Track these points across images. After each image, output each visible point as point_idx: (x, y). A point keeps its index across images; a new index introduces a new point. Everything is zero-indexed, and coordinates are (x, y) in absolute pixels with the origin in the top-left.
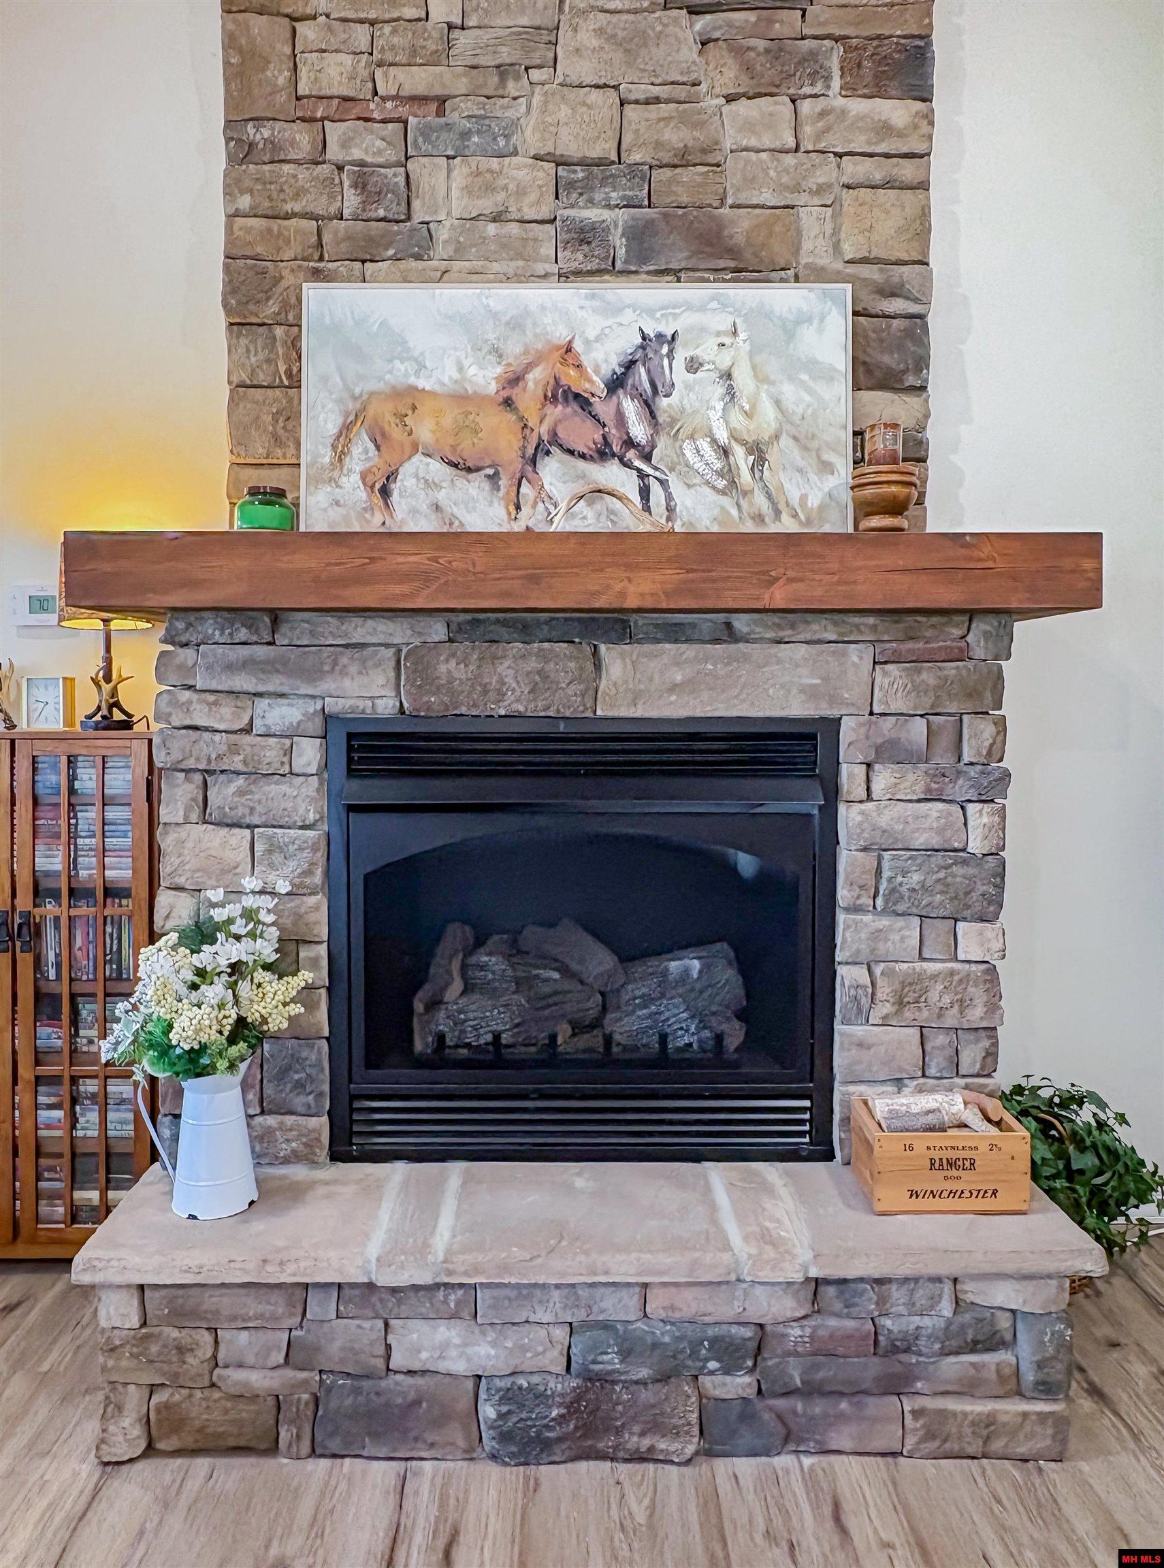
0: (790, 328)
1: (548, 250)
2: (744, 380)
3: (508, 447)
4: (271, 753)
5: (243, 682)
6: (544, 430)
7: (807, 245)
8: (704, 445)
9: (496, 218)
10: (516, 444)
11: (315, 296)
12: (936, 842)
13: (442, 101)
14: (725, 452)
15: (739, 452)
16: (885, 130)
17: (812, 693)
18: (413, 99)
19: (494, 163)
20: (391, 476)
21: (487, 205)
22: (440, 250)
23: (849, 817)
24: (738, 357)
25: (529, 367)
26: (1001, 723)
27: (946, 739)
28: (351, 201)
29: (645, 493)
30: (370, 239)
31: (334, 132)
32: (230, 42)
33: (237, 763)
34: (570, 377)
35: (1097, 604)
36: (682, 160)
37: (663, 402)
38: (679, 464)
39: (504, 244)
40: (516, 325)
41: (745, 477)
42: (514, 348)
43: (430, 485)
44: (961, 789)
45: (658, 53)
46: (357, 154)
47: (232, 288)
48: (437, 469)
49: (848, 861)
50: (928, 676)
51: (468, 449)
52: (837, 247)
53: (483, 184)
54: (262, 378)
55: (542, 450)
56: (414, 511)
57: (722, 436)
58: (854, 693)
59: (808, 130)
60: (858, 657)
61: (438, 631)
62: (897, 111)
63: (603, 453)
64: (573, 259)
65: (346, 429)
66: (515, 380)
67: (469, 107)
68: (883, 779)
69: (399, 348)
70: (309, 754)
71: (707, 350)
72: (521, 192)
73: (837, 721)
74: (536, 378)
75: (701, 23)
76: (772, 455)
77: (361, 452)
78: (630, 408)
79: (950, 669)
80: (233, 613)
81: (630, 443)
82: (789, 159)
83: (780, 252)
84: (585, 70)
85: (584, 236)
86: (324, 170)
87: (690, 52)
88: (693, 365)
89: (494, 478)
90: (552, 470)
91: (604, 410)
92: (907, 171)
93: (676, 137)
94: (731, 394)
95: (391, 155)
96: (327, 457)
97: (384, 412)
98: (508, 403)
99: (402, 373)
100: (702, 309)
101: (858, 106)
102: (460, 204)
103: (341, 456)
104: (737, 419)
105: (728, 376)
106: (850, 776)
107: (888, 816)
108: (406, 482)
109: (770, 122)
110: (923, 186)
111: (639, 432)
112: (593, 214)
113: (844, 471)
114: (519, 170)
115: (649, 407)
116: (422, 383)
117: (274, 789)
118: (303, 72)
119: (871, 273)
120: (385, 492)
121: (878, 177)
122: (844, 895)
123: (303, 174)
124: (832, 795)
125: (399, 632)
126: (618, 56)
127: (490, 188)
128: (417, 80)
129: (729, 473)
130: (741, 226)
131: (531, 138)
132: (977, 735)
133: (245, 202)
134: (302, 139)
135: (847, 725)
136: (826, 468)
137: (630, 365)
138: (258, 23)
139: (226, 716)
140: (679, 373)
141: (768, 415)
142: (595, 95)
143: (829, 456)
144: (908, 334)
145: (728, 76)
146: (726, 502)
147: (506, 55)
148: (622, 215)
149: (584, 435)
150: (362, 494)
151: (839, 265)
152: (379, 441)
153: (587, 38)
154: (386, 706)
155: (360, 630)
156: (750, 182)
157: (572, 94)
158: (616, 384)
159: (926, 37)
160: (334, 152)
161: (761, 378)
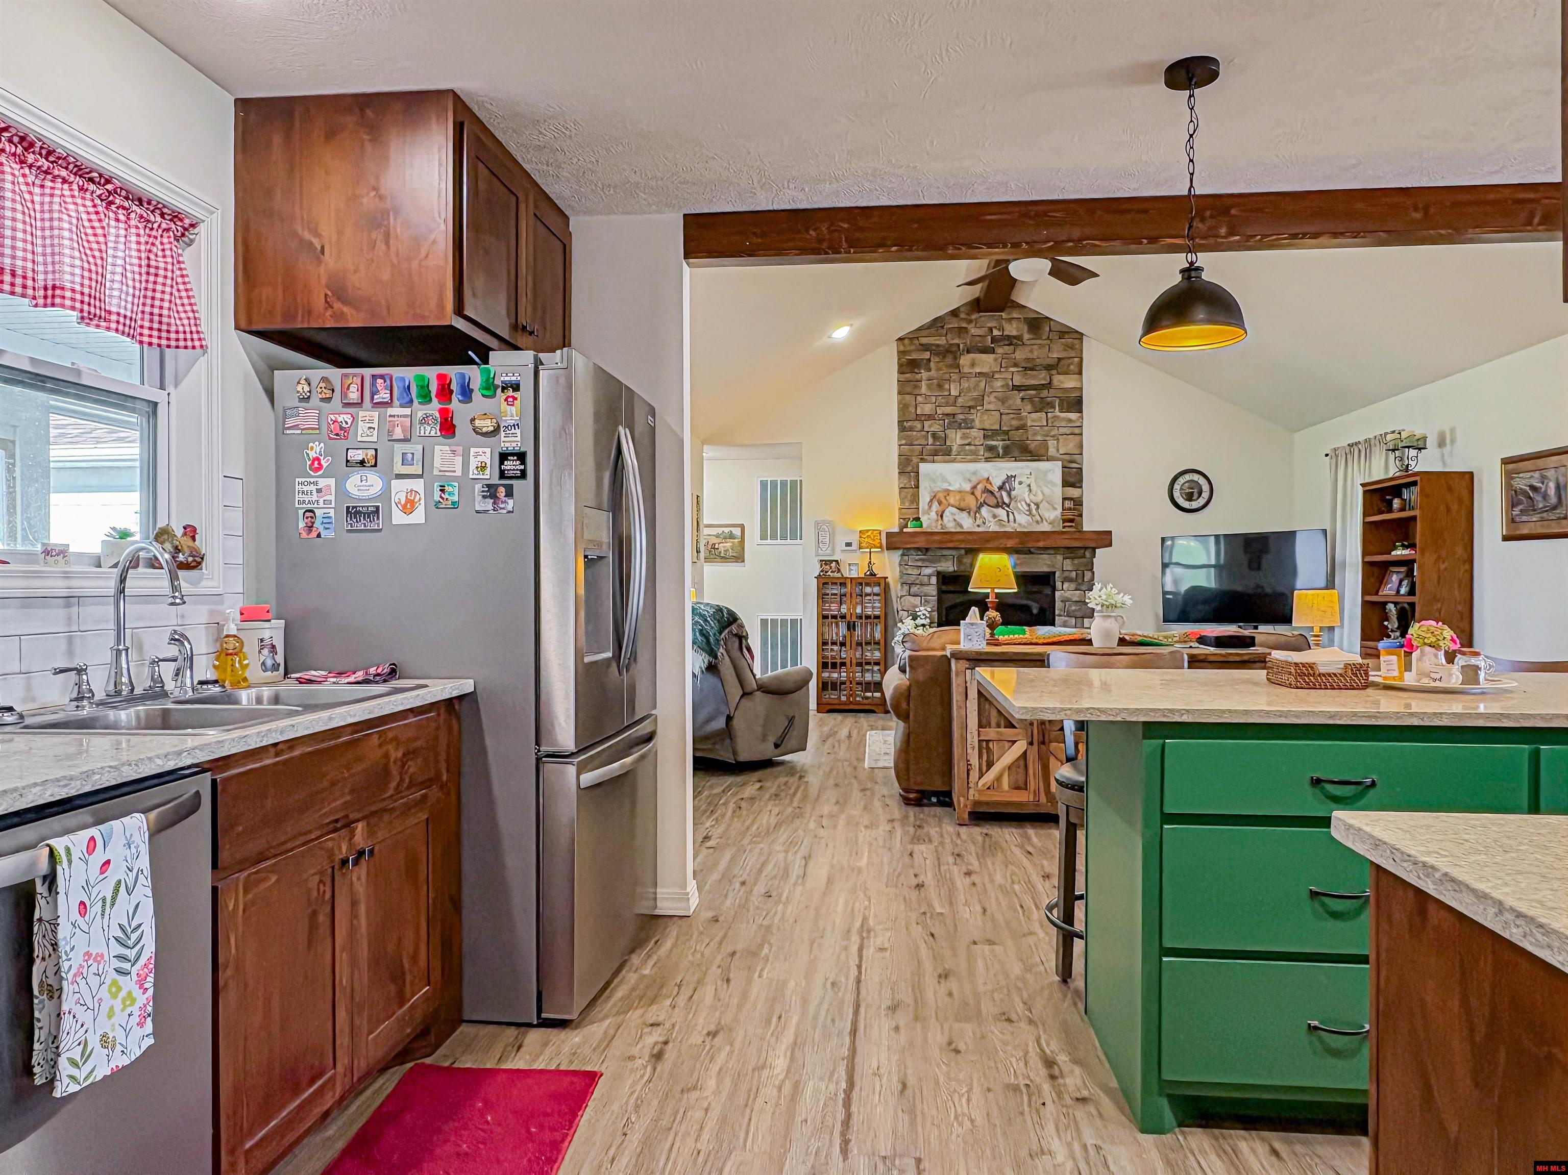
0: (1045, 473)
1: (982, 453)
2: (1033, 487)
3: (973, 504)
4: (926, 579)
5: (920, 564)
6: (982, 500)
7: (1050, 450)
8: (1023, 503)
9: (969, 444)
10: (975, 503)
11: (922, 466)
12: (1078, 599)
13: (954, 415)
14: (1029, 505)
15: (1032, 505)
16: (1070, 420)
17: (1049, 566)
18: (947, 415)
19: (968, 431)
20: (943, 512)
21: (966, 442)
22: (954, 453)
23: (1058, 594)
24: (1032, 481)
25: (978, 484)
26: (1093, 573)
27: (1080, 576)
28: (930, 441)
29: (1008, 516)
30: (935, 450)
31: (927, 424)
32: (899, 402)
33: (917, 582)
34: (989, 487)
35: (1111, 545)
36: (1017, 429)
37: (1013, 493)
38: (1017, 508)
39: (971, 451)
40: (974, 473)
41: (1034, 512)
42: (975, 480)
43: (953, 514)
44: (1084, 588)
45: (1010, 402)
46: (932, 429)
47: (900, 464)
48: (955, 510)
49: (1058, 605)
50: (1076, 561)
51: (963, 505)
52: (1058, 450)
53: (964, 437)
54: (907, 486)
55: (981, 505)
56: (949, 521)
57: (1028, 502)
58: (1059, 565)
59: (1050, 421)
60: (1060, 557)
61: (963, 552)
62: (1073, 416)
63: (997, 506)
64: (987, 455)
65: (931, 500)
66: (975, 487)
67: (961, 417)
68: (1066, 585)
69: (945, 480)
70: (934, 580)
71: (1024, 479)
72: (975, 438)
73: (1055, 573)
74: (980, 487)
75: (1022, 394)
76: (1041, 506)
77: (935, 505)
78: (1004, 494)
79: (1081, 560)
80: (919, 549)
81: (1004, 503)
82: (1046, 428)
83: (1042, 451)
84: (991, 407)
85: (991, 449)
86: (924, 433)
87: (1019, 401)
88: (1020, 483)
89: (969, 513)
90: (984, 511)
91: (998, 495)
92: (1077, 431)
93: (1015, 423)
94: (1030, 490)
95: (942, 429)
96: (926, 507)
97: (941, 496)
98: (973, 493)
99: (945, 486)
100: (1022, 468)
101: (1063, 415)
102: (959, 441)
103: (930, 507)
104: (1032, 497)
105: (1029, 486)
106: (1058, 585)
107: (1068, 594)
108: (947, 513)
109: (1040, 418)
110: (1081, 434)
111: (1006, 500)
112: (994, 443)
113: (1060, 510)
114: (974, 432)
115: (1009, 495)
116: (951, 488)
117: (926, 588)
118: (918, 408)
119: (1067, 457)
120: (942, 516)
121: (1068, 432)
122: (1057, 612)
123: (919, 434)
124: (1054, 589)
125: (954, 553)
126: (1000, 403)
127: (967, 438)
128: (949, 410)
129: (1030, 510)
130: (1032, 446)
131: (977, 424)
132: (1088, 575)
133: (904, 442)
134: (918, 425)
135: (1057, 575)
136: (1055, 509)
137: (1004, 483)
138: (907, 397)
139: (916, 572)
140: (1017, 485)
141: (1040, 497)
142: (993, 413)
143: (1056, 506)
144: (1077, 472)
145: (1029, 407)
146: (1029, 518)
147: (971, 404)
148: (1001, 443)
149: (993, 501)
150: (935, 517)
151: (1058, 455)
152: (940, 503)
153: (992, 398)
154: (951, 569)
155: (945, 552)
156: (1035, 434)
157: (989, 413)
158: (1001, 488)
159: (1081, 397)
160: (926, 429)
161: (1038, 486)
